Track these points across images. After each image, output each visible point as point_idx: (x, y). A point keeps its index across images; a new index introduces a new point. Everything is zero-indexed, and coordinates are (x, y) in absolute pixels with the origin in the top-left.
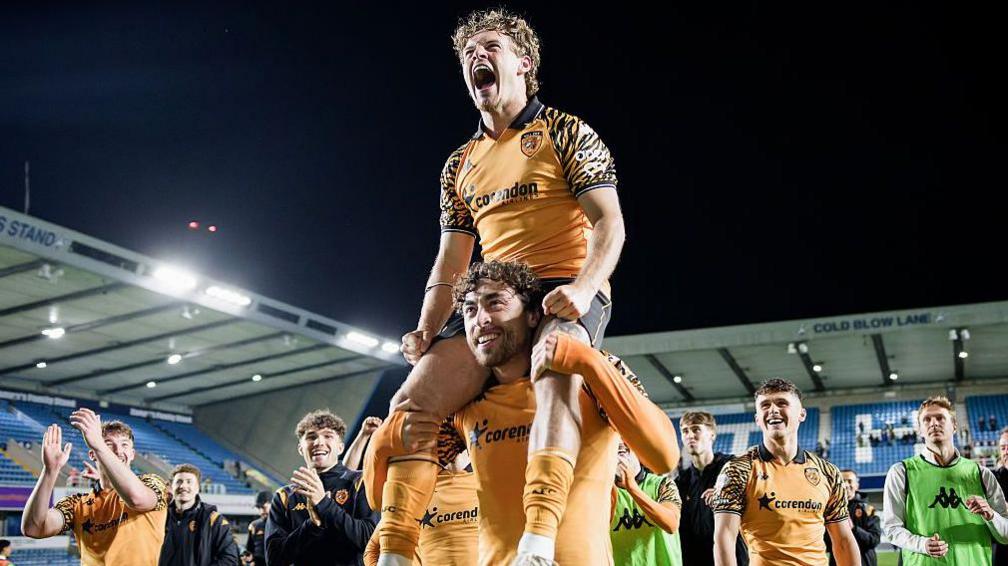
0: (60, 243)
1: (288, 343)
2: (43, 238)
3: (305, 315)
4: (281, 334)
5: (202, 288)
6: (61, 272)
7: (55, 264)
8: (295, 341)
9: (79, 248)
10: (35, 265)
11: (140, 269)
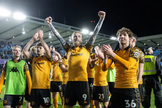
0: (69, 28)
1: (103, 39)
2: (67, 28)
3: (105, 35)
4: (101, 38)
5: (89, 32)
6: (70, 32)
7: (69, 31)
8: (104, 39)
9: (72, 28)
10: (66, 31)
11: (80, 31)
